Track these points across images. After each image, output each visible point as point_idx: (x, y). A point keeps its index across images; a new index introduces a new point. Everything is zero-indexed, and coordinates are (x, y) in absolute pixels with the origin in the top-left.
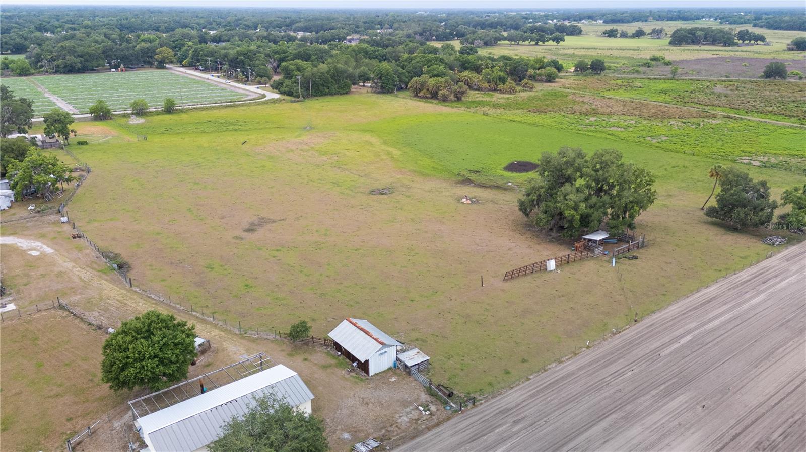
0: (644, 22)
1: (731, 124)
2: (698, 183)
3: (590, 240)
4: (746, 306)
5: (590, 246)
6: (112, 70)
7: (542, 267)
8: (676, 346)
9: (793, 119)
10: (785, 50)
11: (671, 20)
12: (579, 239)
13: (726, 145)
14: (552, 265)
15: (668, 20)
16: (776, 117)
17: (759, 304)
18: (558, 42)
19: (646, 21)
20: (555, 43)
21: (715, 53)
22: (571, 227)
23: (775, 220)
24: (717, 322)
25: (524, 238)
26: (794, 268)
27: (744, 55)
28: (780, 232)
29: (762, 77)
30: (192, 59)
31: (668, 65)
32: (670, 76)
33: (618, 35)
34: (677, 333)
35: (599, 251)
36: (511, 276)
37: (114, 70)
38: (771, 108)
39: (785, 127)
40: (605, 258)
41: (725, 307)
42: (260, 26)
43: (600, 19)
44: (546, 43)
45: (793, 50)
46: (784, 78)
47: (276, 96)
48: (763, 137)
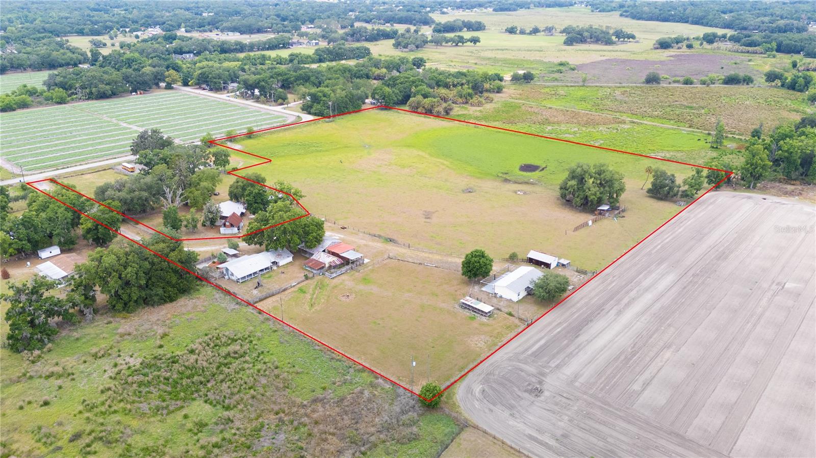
0: (527, 10)
1: (637, 128)
2: (634, 173)
3: (601, 210)
4: (677, 233)
5: (602, 213)
6: (133, 94)
7: (586, 224)
8: (656, 249)
9: (672, 122)
10: (652, 49)
11: (549, 7)
12: (596, 210)
13: (639, 145)
14: (590, 223)
15: (546, 7)
16: (661, 121)
17: (682, 232)
18: (475, 43)
19: (529, 8)
20: (472, 44)
21: (602, 53)
22: (592, 204)
23: (680, 193)
24: (667, 240)
25: (566, 211)
26: (692, 216)
27: (623, 56)
28: (682, 199)
29: (643, 83)
30: (198, 80)
31: (573, 70)
32: (581, 84)
33: (518, 32)
34: (655, 245)
35: (607, 214)
36: (576, 229)
37: (134, 93)
38: (656, 113)
39: (669, 129)
40: (610, 218)
41: (669, 234)
42: (183, 25)
43: (490, 6)
44: (465, 44)
45: (657, 48)
46: (659, 83)
47: (311, 117)
48: (658, 138)
